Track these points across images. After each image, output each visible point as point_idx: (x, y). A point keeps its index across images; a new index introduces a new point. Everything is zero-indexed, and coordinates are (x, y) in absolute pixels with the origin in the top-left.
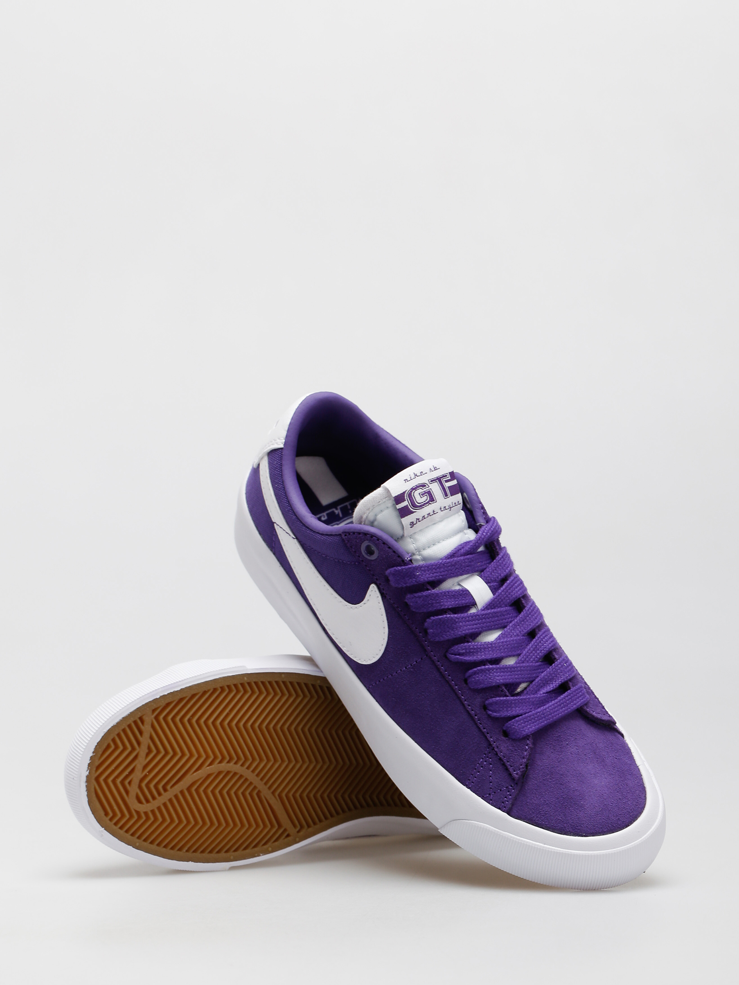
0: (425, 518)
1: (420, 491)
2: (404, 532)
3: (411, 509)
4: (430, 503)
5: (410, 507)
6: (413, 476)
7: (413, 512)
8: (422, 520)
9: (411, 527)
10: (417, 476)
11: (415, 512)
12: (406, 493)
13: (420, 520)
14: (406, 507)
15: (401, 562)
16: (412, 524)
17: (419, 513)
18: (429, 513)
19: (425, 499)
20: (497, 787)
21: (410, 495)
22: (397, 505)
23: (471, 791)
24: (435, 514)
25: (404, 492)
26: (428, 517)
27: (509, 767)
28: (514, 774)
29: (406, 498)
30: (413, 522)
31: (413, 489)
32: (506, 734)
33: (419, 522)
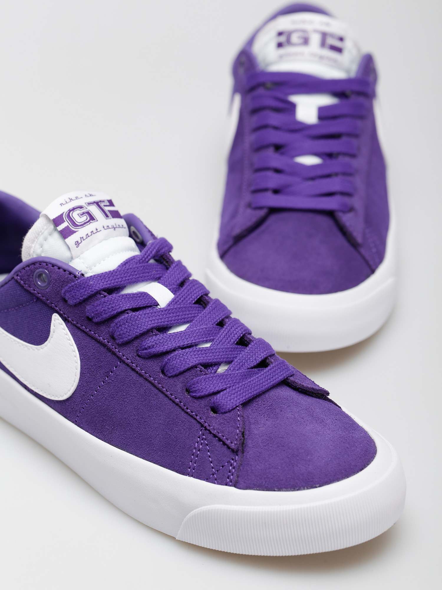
0: (89, 236)
1: (78, 212)
2: (71, 254)
3: (72, 228)
4: (91, 221)
5: (71, 227)
6: (68, 200)
7: (75, 232)
8: (87, 238)
9: (77, 247)
10: (73, 200)
11: (77, 231)
12: (64, 216)
13: (84, 238)
14: (67, 227)
15: (74, 278)
16: (77, 244)
17: (81, 232)
18: (92, 231)
19: (84, 218)
20: (218, 465)
21: (68, 216)
22: (57, 226)
23: (194, 477)
24: (98, 232)
25: (62, 215)
26: (92, 235)
27: (226, 440)
28: (233, 446)
29: (65, 219)
30: (78, 242)
31: (70, 211)
32: (215, 410)
33: (84, 240)
